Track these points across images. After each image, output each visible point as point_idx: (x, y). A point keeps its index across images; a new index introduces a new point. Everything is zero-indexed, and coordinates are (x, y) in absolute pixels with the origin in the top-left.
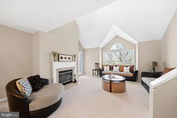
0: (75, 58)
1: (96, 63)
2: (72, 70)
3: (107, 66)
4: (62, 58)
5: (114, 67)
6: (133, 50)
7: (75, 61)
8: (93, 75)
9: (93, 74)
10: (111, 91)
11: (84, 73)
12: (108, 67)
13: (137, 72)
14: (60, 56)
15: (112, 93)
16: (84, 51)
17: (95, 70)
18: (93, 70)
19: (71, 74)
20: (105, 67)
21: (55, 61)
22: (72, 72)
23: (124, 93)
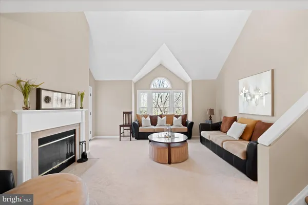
0: (81, 101)
1: (124, 113)
2: (74, 132)
3: (146, 116)
4: (48, 100)
5: (159, 118)
6: (184, 91)
7: (81, 108)
8: (120, 136)
9: (120, 134)
10: (170, 163)
11: (96, 136)
12: (148, 118)
13: (192, 123)
14: (44, 94)
15: (172, 165)
16: (96, 84)
17: (123, 126)
18: (121, 126)
19: (73, 140)
20: (143, 119)
21: (26, 108)
22: (75, 136)
23: (187, 161)
